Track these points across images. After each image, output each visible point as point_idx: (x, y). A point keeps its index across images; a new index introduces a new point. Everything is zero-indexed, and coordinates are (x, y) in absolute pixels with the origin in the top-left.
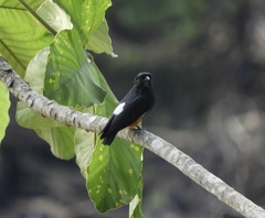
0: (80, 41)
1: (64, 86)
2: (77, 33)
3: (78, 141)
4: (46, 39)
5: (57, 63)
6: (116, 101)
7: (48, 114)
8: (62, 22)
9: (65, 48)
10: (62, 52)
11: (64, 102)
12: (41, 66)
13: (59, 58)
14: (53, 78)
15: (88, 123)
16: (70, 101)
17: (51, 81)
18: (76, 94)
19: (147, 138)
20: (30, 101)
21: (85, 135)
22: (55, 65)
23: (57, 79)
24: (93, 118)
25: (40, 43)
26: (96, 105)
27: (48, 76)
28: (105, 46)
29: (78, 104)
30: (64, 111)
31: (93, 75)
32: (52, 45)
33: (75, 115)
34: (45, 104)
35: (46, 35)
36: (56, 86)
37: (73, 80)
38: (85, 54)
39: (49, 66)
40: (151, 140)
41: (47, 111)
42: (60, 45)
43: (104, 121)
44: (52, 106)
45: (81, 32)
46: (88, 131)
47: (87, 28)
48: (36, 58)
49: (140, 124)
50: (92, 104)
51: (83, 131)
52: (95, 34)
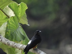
0: (17, 20)
1: (12, 35)
2: (16, 17)
3: (16, 53)
4: (6, 19)
5: (10, 27)
6: (29, 40)
7: (7, 44)
8: (11, 14)
9: (12, 22)
10: (11, 24)
11: (12, 40)
12: (4, 28)
13: (10, 26)
14: (8, 32)
15: (19, 47)
16: (14, 40)
17: (7, 33)
18: (16, 37)
19: (39, 52)
20: (1, 39)
21: (19, 51)
22: (9, 28)
23: (9, 32)
24: (21, 45)
25: (4, 21)
26: (22, 41)
27: (6, 31)
28: (25, 22)
29: (16, 40)
30: (12, 43)
31: (21, 31)
32: (8, 21)
33: (15, 44)
34: (5, 40)
35: (6, 18)
36: (9, 35)
37: (15, 33)
38: (19, 24)
39: (7, 28)
40: (40, 52)
41: (6, 43)
42: (10, 21)
43: (25, 46)
44: (8, 41)
45: (17, 17)
46: (19, 49)
47: (19, 16)
48: (3, 25)
49: (36, 48)
50: (21, 41)
51: (18, 49)
52: (22, 18)
